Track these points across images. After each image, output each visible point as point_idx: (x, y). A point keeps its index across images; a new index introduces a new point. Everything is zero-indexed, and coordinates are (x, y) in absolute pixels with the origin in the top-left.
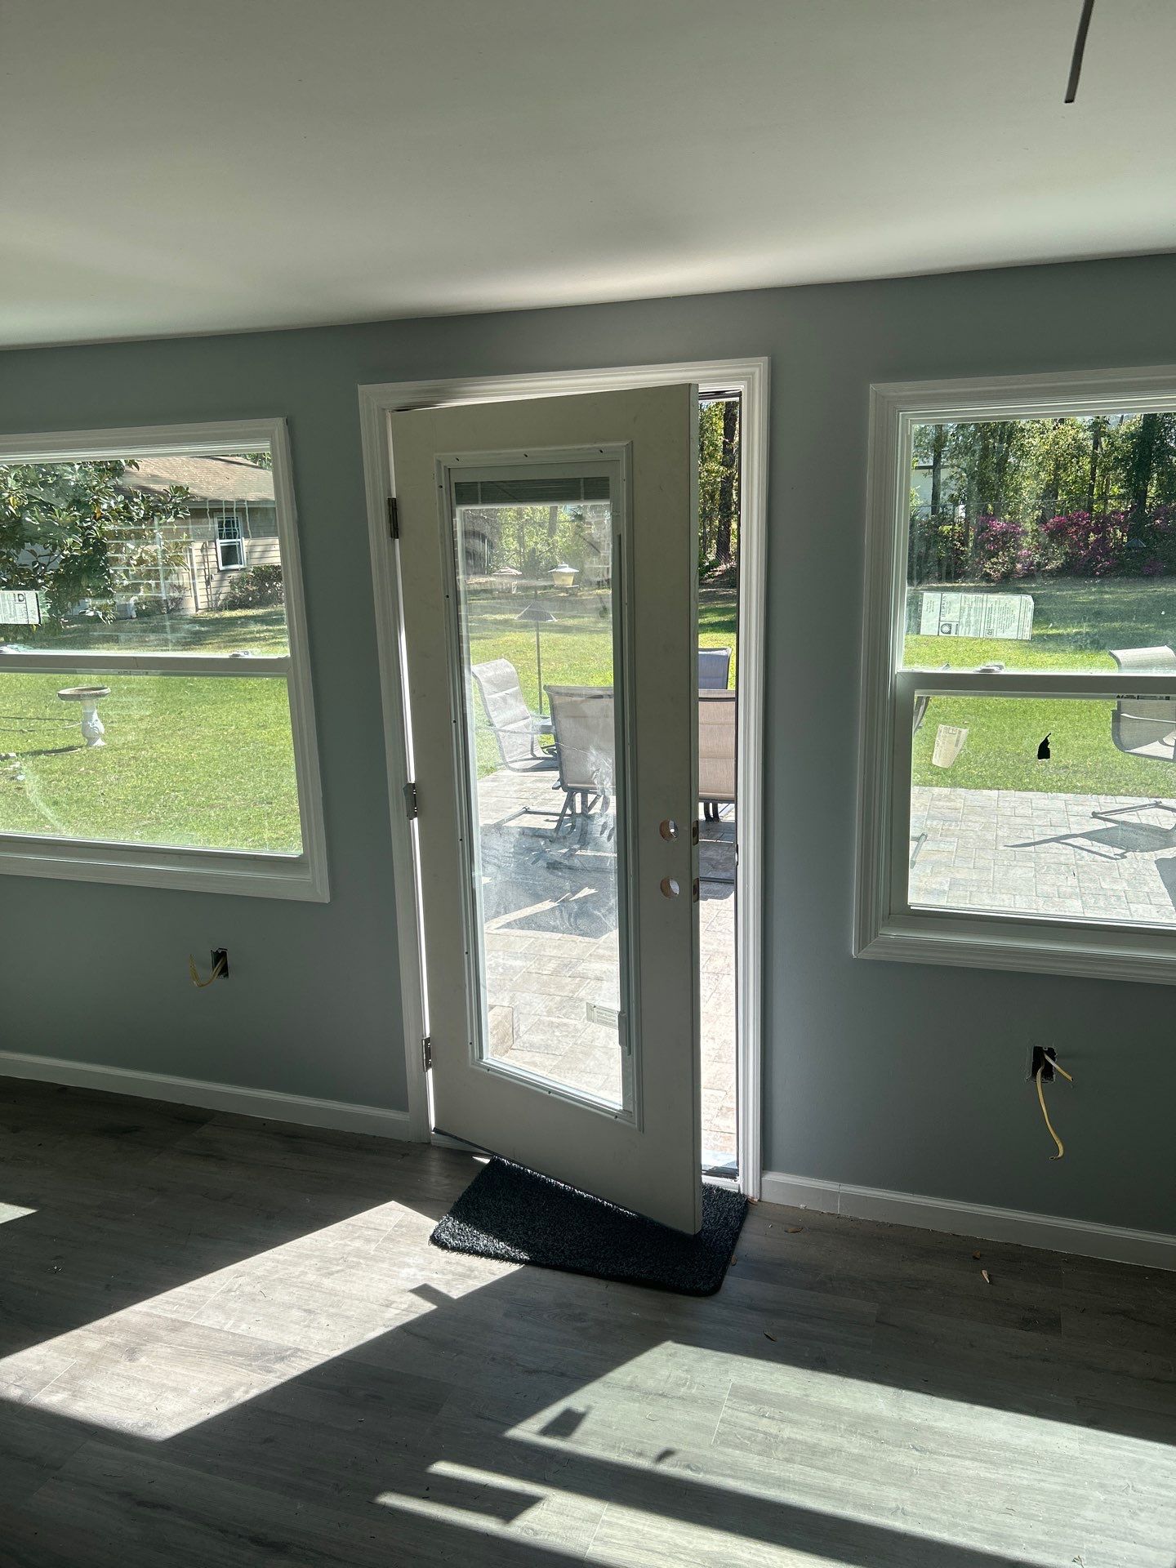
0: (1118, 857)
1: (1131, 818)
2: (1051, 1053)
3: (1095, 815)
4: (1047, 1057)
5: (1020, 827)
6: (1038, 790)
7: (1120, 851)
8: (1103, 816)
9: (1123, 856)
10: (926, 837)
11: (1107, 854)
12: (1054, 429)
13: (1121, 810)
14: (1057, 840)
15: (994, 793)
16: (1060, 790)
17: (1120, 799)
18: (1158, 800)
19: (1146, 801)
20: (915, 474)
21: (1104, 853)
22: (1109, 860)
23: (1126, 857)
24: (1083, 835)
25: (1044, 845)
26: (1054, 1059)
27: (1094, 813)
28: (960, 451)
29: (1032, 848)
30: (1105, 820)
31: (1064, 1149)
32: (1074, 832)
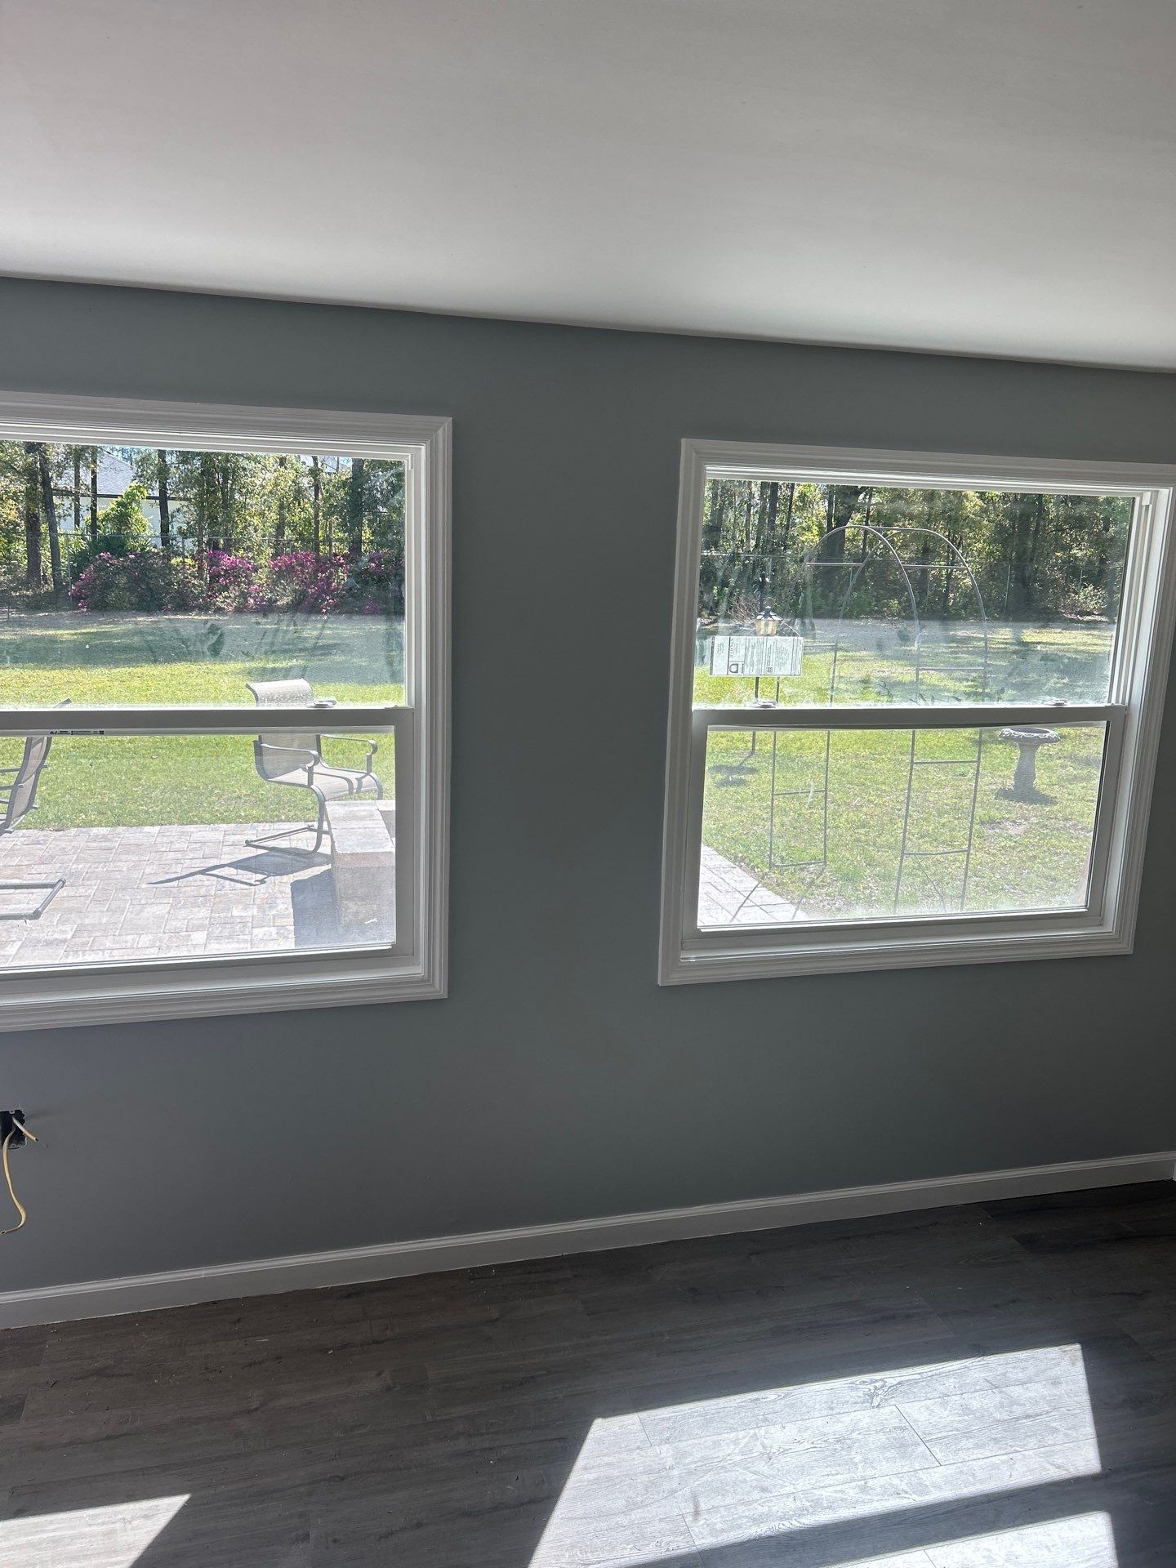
0: (258, 883)
1: (282, 844)
2: (20, 1116)
3: (248, 844)
4: (15, 1121)
5: (171, 862)
6: (202, 823)
7: (260, 877)
8: (256, 843)
9: (262, 882)
10: (64, 883)
11: (248, 881)
12: (275, 471)
13: (275, 836)
14: (203, 872)
15: (157, 828)
16: (223, 821)
17: (276, 826)
18: (310, 824)
19: (302, 825)
20: (145, 503)
21: (245, 881)
22: (247, 887)
23: (265, 882)
24: (230, 865)
25: (188, 879)
26: (22, 1122)
27: (247, 842)
28: (187, 482)
29: (175, 883)
30: (257, 847)
31: (26, 1218)
32: (222, 862)
